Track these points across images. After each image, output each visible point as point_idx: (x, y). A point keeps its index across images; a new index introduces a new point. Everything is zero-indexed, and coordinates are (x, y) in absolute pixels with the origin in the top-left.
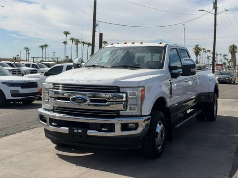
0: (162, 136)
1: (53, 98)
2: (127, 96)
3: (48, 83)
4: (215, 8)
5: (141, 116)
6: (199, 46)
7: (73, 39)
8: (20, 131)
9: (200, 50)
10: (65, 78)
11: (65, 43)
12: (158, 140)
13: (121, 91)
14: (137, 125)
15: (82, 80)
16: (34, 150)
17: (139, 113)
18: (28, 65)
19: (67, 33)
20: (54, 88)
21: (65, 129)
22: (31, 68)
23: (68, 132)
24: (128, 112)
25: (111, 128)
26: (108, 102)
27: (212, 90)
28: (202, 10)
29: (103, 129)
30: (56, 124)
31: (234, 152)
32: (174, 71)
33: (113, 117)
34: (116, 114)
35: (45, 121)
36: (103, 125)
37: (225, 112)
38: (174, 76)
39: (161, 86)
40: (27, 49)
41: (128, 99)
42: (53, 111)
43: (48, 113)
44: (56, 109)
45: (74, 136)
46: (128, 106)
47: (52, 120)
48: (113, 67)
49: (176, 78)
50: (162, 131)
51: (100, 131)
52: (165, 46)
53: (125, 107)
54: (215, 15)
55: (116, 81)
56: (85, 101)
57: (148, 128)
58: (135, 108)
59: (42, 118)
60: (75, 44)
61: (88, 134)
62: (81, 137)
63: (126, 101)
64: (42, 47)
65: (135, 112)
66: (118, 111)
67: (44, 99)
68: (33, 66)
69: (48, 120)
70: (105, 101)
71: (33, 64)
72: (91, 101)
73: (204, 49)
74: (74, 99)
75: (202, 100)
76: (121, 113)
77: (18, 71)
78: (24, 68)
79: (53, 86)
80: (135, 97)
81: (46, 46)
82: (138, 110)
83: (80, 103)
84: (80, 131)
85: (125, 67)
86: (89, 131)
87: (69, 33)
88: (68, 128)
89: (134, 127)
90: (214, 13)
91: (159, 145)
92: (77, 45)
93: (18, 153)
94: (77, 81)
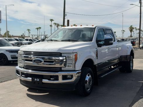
0: (90, 83)
1: (24, 60)
2: (66, 59)
3: (21, 51)
4: (141, 3)
5: (75, 71)
6: (133, 27)
7: (55, 24)
8: (10, 80)
9: (133, 28)
10: (30, 48)
11: (51, 26)
12: (87, 85)
13: (62, 56)
14: (72, 76)
15: (40, 49)
16: (14, 91)
17: (73, 69)
18: (27, 40)
19: (52, 20)
20: (24, 54)
21: (29, 79)
22: (29, 42)
23: (31, 81)
24: (67, 68)
25: (56, 78)
26: (55, 62)
27: (129, 54)
28: (132, 4)
29: (51, 79)
30: (24, 76)
31: (137, 92)
32: (100, 43)
33: (57, 72)
34: (60, 70)
35: (19, 74)
36: (51, 77)
37: (139, 67)
38: (100, 46)
39: (90, 52)
40: (29, 30)
41: (67, 61)
42: (23, 68)
43: (20, 69)
44: (25, 67)
45: (35, 83)
46: (67, 65)
47: (23, 74)
48: (62, 41)
49: (101, 47)
50: (90, 80)
51: (50, 80)
52: (95, 28)
53: (65, 65)
54: (141, 7)
55: (60, 49)
56: (41, 62)
57: (79, 78)
58: (71, 66)
59: (18, 72)
60: (57, 27)
61: (43, 82)
62: (39, 83)
63: (66, 62)
64: (38, 29)
65: (71, 68)
66: (61, 68)
67: (19, 61)
68: (30, 40)
69: (20, 74)
70: (53, 62)
71: (30, 39)
72: (45, 62)
73: (136, 28)
74: (35, 61)
75: (122, 60)
76: (63, 69)
77: (21, 43)
78: (24, 41)
79: (23, 53)
80: (71, 59)
81: (40, 28)
82: (73, 67)
83: (38, 63)
84: (38, 80)
85: (69, 40)
86: (43, 80)
87: (53, 20)
88: (31, 78)
89: (70, 78)
90: (140, 6)
91: (88, 89)
92: (58, 27)
93: (4, 93)
94: (37, 49)
